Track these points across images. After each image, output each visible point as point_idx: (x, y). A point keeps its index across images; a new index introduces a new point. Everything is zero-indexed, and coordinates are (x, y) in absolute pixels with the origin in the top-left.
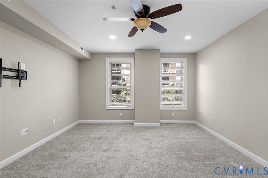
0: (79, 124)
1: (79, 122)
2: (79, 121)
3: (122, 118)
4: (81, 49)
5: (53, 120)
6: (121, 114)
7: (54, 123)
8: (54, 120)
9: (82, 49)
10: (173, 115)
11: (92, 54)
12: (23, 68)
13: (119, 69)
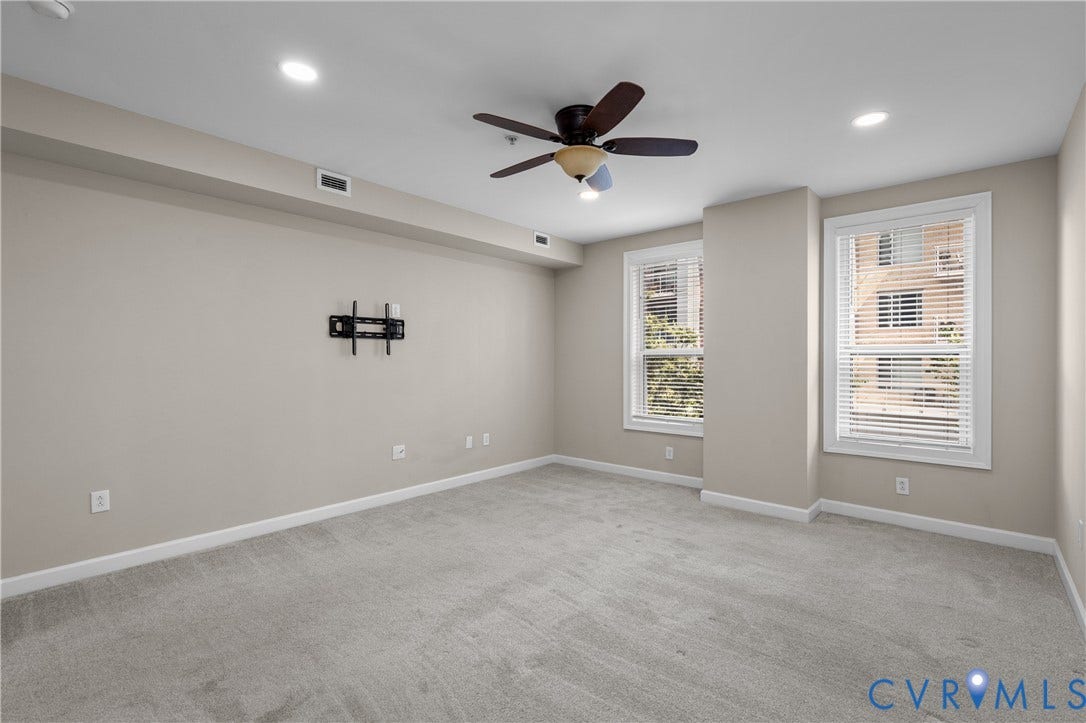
0: (553, 465)
1: (555, 461)
2: (553, 458)
3: (672, 466)
4: (539, 244)
5: (468, 438)
6: (670, 452)
7: (469, 445)
8: (470, 439)
9: (542, 240)
10: (903, 485)
11: (587, 248)
12: (395, 314)
13: (660, 286)
